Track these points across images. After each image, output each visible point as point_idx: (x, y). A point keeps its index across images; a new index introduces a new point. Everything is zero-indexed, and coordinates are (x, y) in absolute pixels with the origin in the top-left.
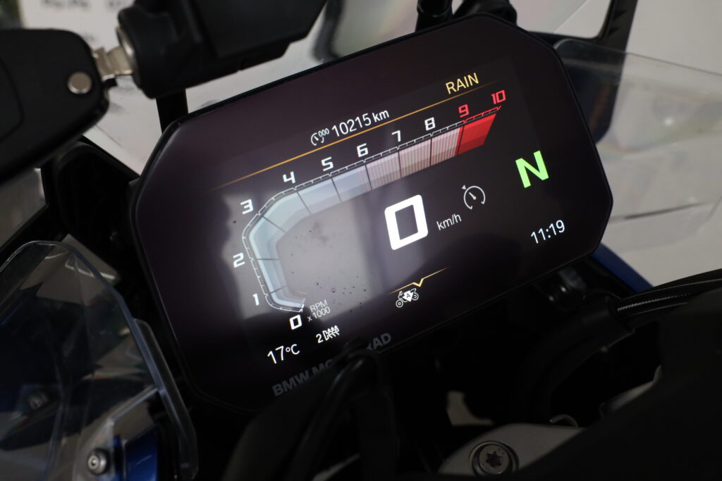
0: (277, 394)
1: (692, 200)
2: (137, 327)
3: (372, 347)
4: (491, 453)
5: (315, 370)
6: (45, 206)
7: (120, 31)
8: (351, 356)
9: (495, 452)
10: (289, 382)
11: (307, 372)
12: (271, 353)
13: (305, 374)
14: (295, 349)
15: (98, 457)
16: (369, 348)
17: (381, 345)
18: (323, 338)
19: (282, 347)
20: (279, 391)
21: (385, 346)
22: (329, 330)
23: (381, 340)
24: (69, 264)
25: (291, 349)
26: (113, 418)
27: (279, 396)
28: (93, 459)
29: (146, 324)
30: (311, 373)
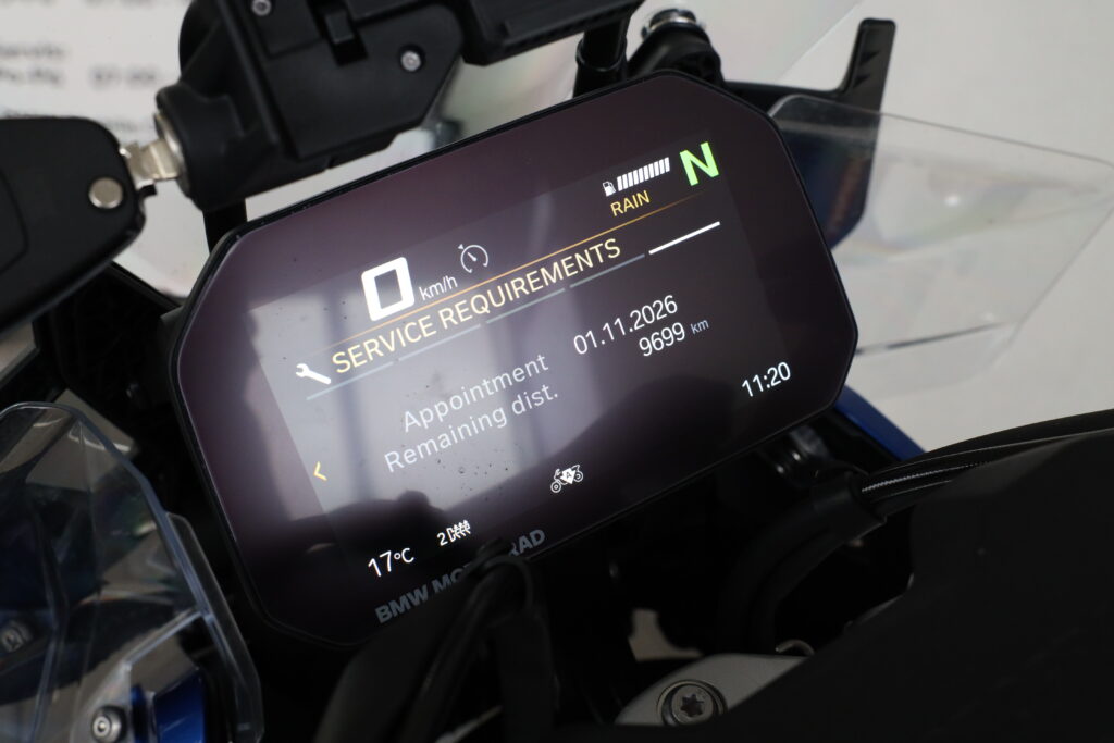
0: (382, 620)
1: (989, 317)
2: (170, 523)
3: (518, 549)
4: (688, 696)
5: (436, 584)
6: (34, 351)
7: (159, 118)
8: (488, 565)
9: (694, 696)
10: (399, 603)
11: (425, 588)
12: (373, 561)
13: (422, 592)
14: (408, 555)
15: (107, 717)
16: (514, 552)
17: (531, 546)
18: (447, 538)
19: (389, 553)
20: (385, 616)
21: (536, 549)
22: (455, 527)
23: (530, 539)
24: (73, 434)
25: (401, 555)
26: (128, 660)
27: (386, 622)
28: (101, 722)
29: (184, 519)
30: (431, 589)
